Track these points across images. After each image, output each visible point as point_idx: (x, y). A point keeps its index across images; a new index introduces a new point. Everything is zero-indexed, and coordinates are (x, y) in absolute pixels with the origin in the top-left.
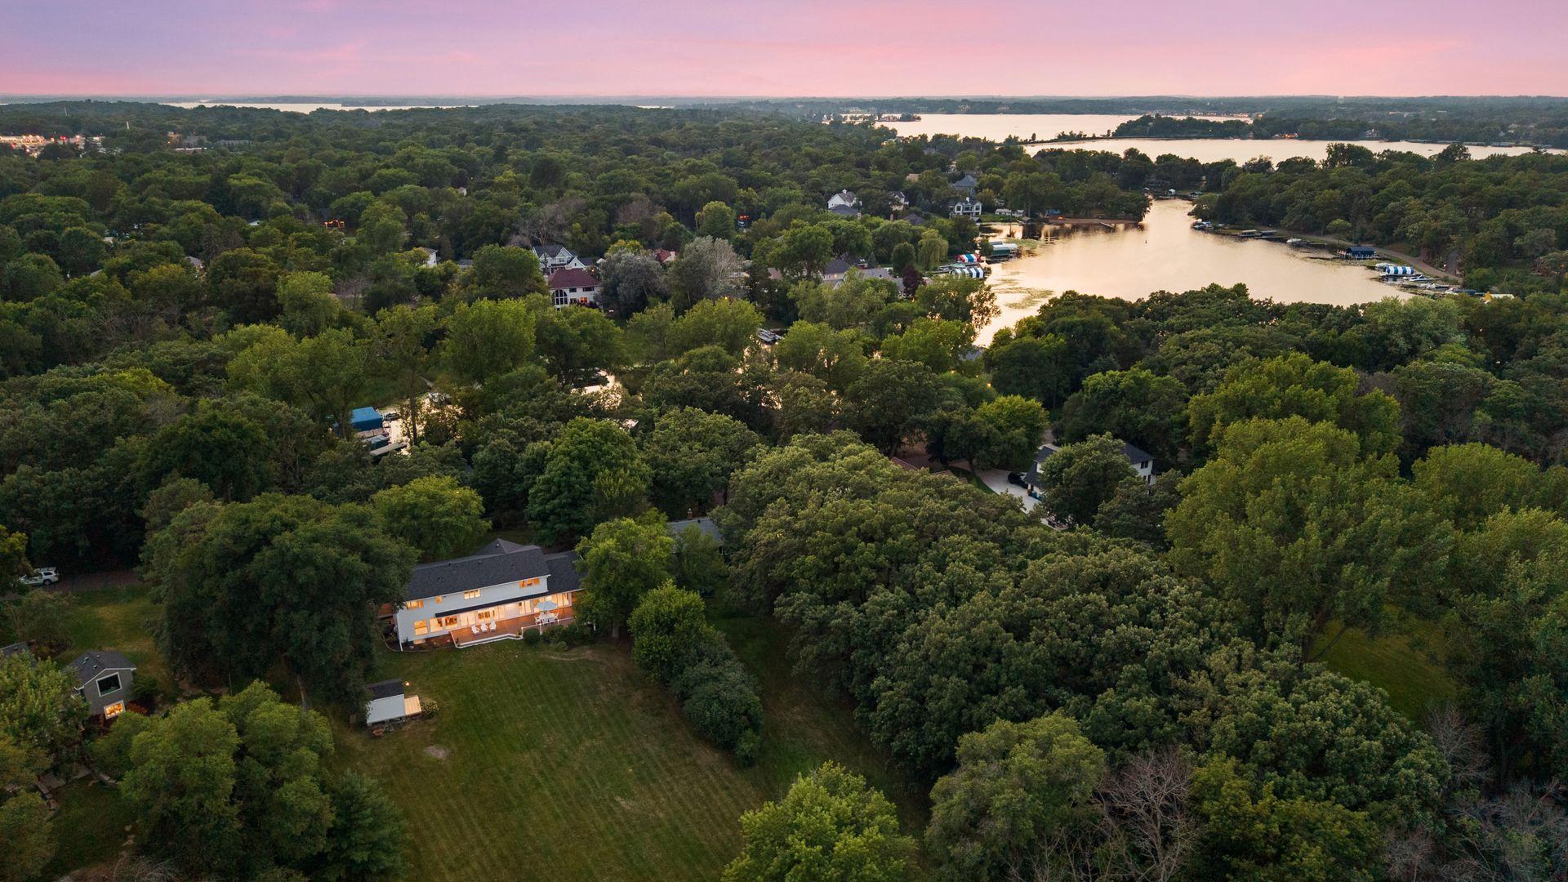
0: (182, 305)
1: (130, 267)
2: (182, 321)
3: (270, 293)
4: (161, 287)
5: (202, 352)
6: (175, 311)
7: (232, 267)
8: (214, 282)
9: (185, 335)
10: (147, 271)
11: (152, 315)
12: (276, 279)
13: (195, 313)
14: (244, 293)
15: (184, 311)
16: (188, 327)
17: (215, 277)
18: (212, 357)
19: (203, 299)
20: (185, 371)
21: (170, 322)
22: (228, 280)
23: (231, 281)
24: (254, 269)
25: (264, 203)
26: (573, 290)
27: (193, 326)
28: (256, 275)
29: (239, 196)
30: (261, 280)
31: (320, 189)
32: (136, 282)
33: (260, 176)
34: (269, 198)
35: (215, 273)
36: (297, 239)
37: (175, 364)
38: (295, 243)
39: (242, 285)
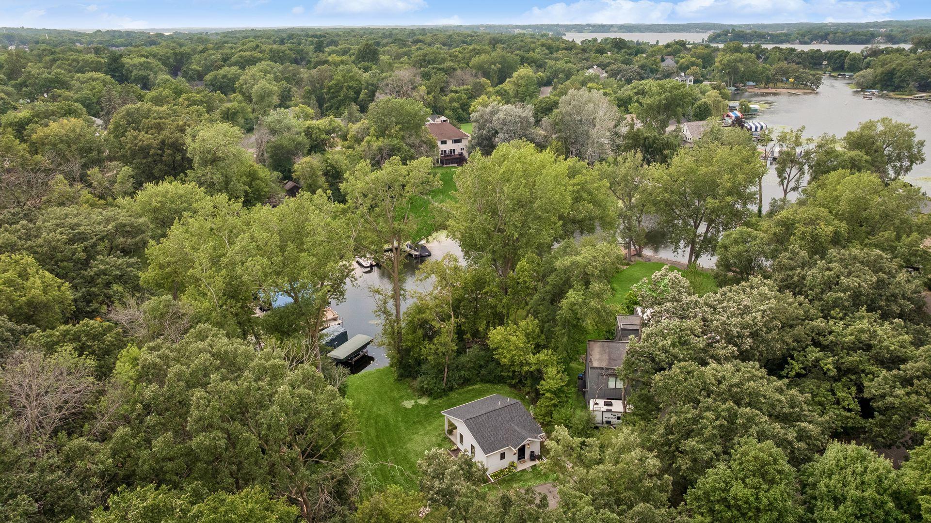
0: (84, 160)
1: (29, 121)
2: (83, 178)
3: (178, 147)
4: (62, 141)
5: (108, 221)
6: (75, 166)
7: (134, 121)
8: (116, 137)
9: (86, 195)
10: (47, 125)
11: (48, 172)
12: (183, 131)
13: (97, 169)
14: (149, 147)
15: (85, 166)
16: (90, 185)
17: (119, 131)
18: (121, 229)
19: (105, 154)
20: (85, 250)
21: (71, 179)
22: (130, 133)
23: (135, 133)
24: (158, 120)
25: (152, 76)
26: (444, 142)
27: (95, 184)
28: (159, 128)
29: (131, 72)
30: (166, 133)
31: (194, 67)
32: (34, 136)
33: (147, 57)
34: (156, 73)
35: (117, 127)
36: (188, 99)
37: (71, 241)
38: (186, 103)
39: (145, 138)
